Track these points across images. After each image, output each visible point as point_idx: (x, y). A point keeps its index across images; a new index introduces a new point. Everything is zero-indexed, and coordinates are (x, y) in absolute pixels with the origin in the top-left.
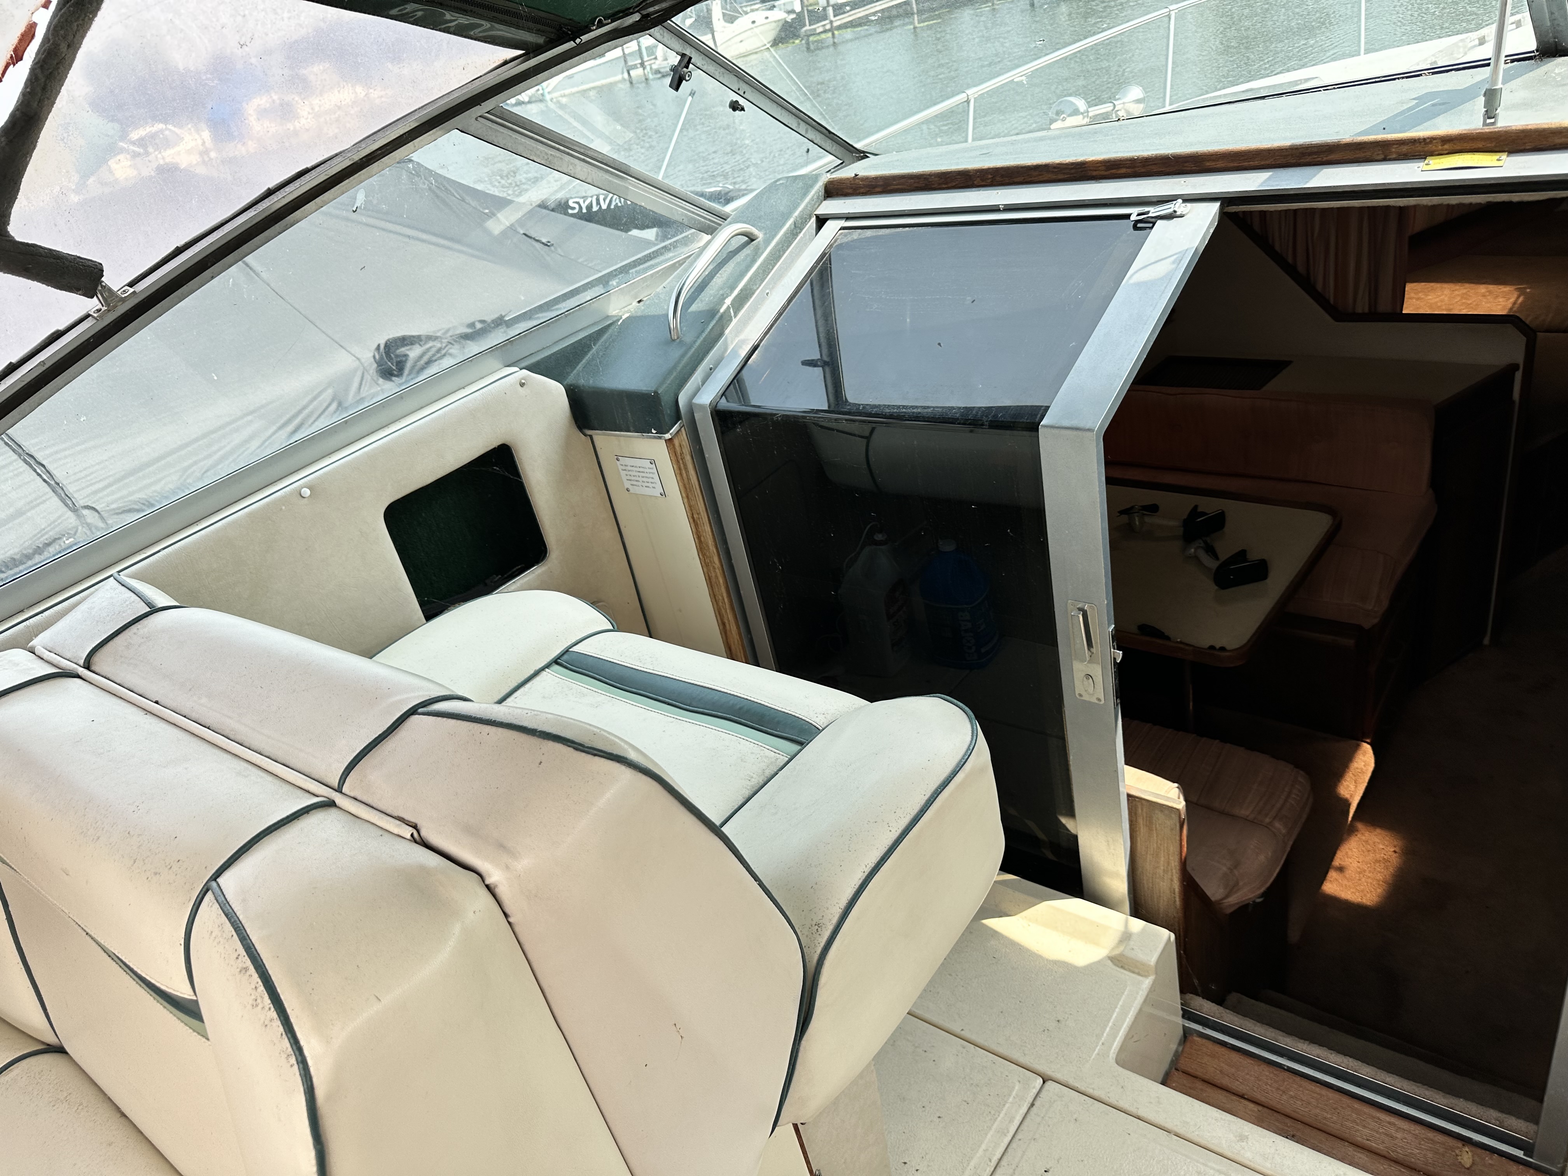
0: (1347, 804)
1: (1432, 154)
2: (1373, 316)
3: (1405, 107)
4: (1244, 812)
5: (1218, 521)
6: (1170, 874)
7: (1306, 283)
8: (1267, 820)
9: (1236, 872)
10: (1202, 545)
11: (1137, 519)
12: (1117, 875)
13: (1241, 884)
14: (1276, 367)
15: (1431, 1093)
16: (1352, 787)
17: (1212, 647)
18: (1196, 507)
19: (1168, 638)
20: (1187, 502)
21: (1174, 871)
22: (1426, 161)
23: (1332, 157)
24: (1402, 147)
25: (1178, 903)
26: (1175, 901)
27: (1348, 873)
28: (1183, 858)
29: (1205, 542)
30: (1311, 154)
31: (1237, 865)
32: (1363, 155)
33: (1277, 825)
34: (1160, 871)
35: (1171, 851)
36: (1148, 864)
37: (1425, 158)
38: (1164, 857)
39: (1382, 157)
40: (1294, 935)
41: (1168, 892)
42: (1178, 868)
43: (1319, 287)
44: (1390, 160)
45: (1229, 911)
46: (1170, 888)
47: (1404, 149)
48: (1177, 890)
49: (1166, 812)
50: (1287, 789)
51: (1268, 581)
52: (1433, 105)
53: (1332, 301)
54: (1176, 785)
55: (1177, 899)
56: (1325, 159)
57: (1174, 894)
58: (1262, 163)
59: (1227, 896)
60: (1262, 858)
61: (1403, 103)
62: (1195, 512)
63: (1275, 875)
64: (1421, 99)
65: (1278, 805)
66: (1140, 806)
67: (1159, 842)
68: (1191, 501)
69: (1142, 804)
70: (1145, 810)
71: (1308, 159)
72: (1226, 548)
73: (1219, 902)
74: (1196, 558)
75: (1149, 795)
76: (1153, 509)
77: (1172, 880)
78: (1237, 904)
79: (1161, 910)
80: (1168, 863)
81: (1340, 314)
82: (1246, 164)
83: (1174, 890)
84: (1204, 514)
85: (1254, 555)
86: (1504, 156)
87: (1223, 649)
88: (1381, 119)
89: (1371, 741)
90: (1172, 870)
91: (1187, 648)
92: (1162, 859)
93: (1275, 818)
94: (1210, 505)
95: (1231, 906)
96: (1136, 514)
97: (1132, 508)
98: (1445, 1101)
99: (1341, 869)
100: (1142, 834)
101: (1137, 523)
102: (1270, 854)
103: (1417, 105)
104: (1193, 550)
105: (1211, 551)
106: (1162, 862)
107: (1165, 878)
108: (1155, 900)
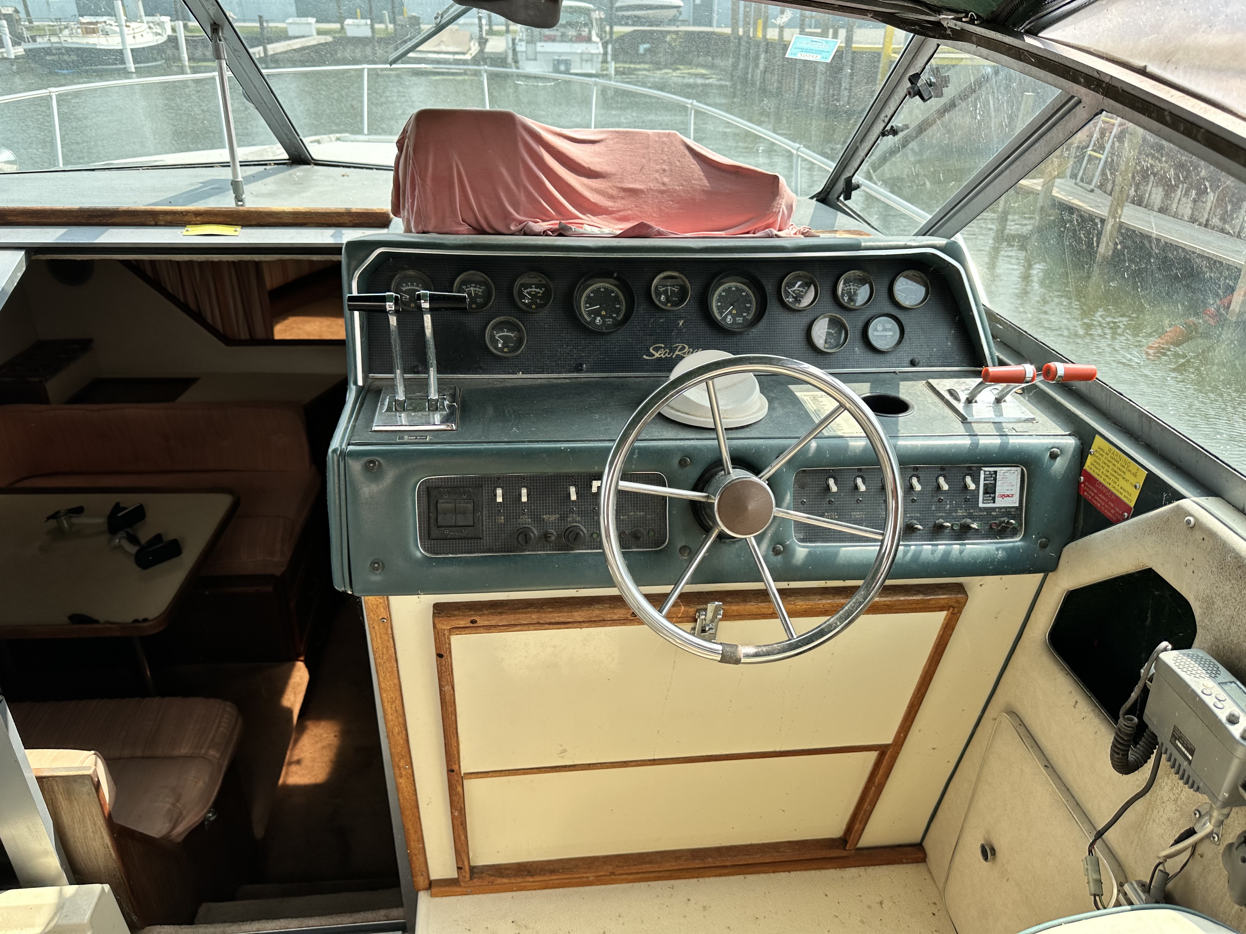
0: (290, 711)
1: (190, 223)
2: (253, 342)
3: (193, 187)
4: (184, 751)
5: (139, 513)
6: (99, 833)
7: (198, 317)
8: (203, 751)
9: (179, 805)
10: (125, 535)
11: (65, 522)
12: (46, 853)
13: (184, 813)
14: (186, 383)
15: (341, 918)
16: (292, 698)
17: (136, 621)
18: (118, 504)
19: (97, 622)
20: (110, 500)
21: (102, 829)
22: (186, 229)
23: (114, 220)
24: (167, 217)
25: (114, 855)
26: (111, 855)
27: (304, 763)
28: (106, 815)
29: (127, 533)
30: (97, 216)
31: (178, 798)
32: (138, 220)
33: (212, 752)
34: (90, 834)
35: (94, 813)
36: (77, 831)
37: (185, 226)
38: (90, 820)
39: (153, 223)
40: (259, 832)
41: (102, 849)
42: (104, 825)
43: (210, 320)
44: (160, 225)
45: (180, 839)
46: (103, 845)
47: (169, 218)
48: (109, 844)
49: (80, 780)
50: (217, 721)
51: (182, 555)
52: (212, 189)
53: (221, 331)
54: (93, 752)
55: (112, 852)
56: (109, 221)
57: (108, 848)
58: (59, 221)
59: (173, 828)
60: (201, 784)
61: (192, 185)
62: (117, 507)
63: (215, 794)
64: (205, 184)
65: (211, 736)
66: (55, 784)
67: (82, 809)
68: (111, 499)
69: (56, 781)
70: (60, 786)
71: (96, 220)
72: (145, 534)
73: (166, 838)
74: (120, 547)
75: (61, 771)
76: (79, 511)
77: (102, 837)
78: (185, 830)
79: (102, 867)
80: (95, 825)
81: (228, 340)
82: (44, 220)
83: (107, 845)
84: (125, 508)
85: (170, 536)
86: (239, 229)
87: (145, 620)
88: (171, 195)
89: (305, 659)
90: (100, 829)
91: (114, 626)
92: (89, 822)
93: (209, 748)
94: (130, 501)
95: (180, 834)
96: (63, 518)
97: (57, 513)
98: (351, 920)
99: (298, 762)
100: (64, 808)
101: (66, 525)
102: (207, 779)
103: (201, 187)
104: (118, 540)
105: (133, 540)
106: (89, 826)
107: (96, 837)
108: (94, 860)
